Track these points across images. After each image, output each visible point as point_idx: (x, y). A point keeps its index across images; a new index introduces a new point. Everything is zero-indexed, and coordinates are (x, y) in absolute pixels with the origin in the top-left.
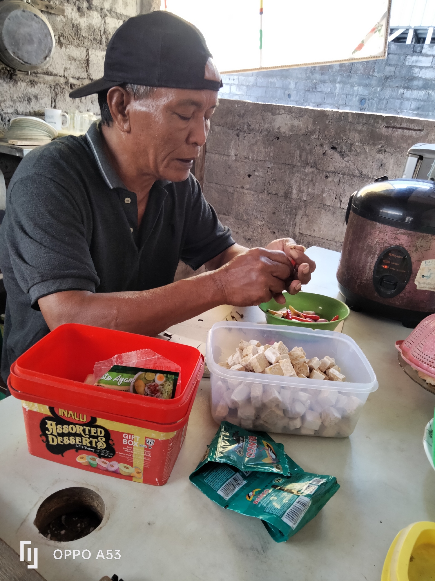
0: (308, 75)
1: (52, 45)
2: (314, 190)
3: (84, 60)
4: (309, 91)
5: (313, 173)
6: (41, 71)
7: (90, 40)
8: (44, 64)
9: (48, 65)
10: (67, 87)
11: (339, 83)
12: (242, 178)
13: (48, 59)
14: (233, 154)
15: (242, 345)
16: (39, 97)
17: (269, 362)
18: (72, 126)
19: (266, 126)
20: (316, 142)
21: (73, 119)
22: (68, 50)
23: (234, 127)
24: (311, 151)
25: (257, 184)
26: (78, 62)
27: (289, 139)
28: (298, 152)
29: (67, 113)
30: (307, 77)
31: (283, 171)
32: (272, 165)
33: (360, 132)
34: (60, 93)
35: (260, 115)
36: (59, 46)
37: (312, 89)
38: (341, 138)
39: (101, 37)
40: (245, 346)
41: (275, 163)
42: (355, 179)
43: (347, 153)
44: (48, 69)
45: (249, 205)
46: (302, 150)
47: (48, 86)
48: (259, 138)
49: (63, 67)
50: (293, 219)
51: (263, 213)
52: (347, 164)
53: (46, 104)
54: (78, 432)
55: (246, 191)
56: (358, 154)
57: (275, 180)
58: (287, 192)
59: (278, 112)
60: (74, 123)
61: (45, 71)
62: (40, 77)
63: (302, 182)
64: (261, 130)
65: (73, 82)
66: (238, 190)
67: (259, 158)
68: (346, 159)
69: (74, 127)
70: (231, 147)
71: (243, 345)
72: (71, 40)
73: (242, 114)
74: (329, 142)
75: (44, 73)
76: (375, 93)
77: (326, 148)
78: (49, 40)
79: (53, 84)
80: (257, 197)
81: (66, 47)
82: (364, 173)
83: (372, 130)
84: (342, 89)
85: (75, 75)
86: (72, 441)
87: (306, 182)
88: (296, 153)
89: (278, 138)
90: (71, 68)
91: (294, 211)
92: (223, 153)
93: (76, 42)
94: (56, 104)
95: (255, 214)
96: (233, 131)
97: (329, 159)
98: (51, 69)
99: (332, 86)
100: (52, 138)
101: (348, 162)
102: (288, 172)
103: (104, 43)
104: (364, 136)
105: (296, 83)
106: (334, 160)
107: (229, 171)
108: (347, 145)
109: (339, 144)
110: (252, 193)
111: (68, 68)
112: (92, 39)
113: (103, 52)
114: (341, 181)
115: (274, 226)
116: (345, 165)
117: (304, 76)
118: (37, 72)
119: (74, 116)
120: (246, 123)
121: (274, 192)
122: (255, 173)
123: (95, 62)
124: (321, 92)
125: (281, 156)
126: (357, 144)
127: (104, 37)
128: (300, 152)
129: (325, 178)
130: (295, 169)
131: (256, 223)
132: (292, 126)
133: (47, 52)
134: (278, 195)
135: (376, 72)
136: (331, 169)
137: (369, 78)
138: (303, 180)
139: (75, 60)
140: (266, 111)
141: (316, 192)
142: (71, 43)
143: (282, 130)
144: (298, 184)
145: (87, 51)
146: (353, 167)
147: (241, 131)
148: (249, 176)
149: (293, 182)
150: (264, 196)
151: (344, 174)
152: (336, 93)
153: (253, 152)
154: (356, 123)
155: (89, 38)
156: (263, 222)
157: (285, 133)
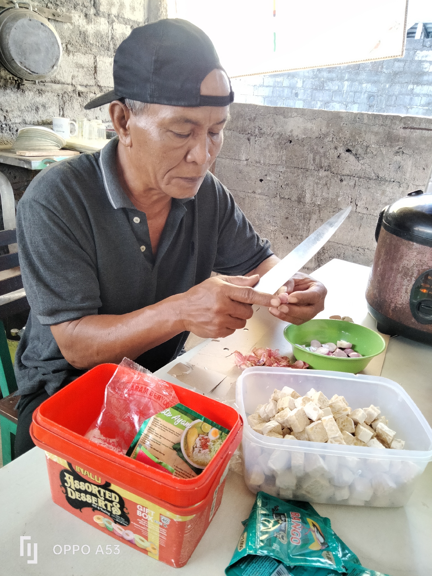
0: (315, 73)
1: (59, 53)
2: (328, 194)
3: (92, 67)
4: (316, 89)
5: (327, 176)
6: (49, 80)
7: (97, 47)
8: (52, 73)
9: (55, 74)
10: (75, 95)
11: (347, 80)
12: (253, 183)
13: (55, 68)
14: (244, 159)
15: (276, 396)
16: (47, 106)
17: (309, 419)
18: (80, 135)
19: (278, 130)
20: (330, 145)
21: (81, 127)
22: (75, 58)
23: (245, 131)
24: (325, 153)
25: (269, 189)
26: (85, 69)
27: (301, 142)
28: (311, 155)
29: (75, 121)
30: (314, 75)
31: (296, 175)
32: (285, 169)
33: (376, 134)
34: (68, 101)
35: (272, 118)
36: (67, 54)
37: (320, 87)
38: (355, 140)
39: (109, 44)
40: (279, 397)
41: (287, 167)
42: (371, 182)
43: (363, 155)
44: (55, 77)
45: (261, 210)
46: (316, 153)
47: (56, 95)
48: (270, 142)
49: (71, 75)
50: (307, 224)
51: (275, 218)
52: (363, 166)
53: (54, 113)
54: (94, 492)
55: (258, 196)
56: (374, 156)
57: (287, 185)
58: (300, 196)
59: (290, 114)
60: (82, 131)
61: (53, 80)
62: (48, 86)
63: (315, 185)
64: (272, 133)
65: (81, 90)
66: (249, 195)
67: (271, 163)
68: (361, 162)
69: (82, 136)
70: (242, 152)
71: (278, 395)
72: (78, 47)
73: (253, 118)
74: (343, 145)
75: (52, 82)
76: (384, 89)
77: (341, 150)
78: (56, 49)
79: (60, 92)
80: (269, 202)
81: (73, 55)
82: (380, 175)
83: (389, 132)
84: (351, 86)
85: (83, 82)
86: (88, 499)
87: (320, 186)
88: (309, 156)
89: (291, 142)
90: (79, 75)
91: (308, 215)
92: (234, 158)
93: (83, 49)
94: (64, 112)
95: (267, 219)
96: (244, 135)
97: (344, 162)
98: (58, 78)
99: (339, 84)
100: (61, 147)
101: (364, 165)
102: (301, 177)
103: (112, 49)
104: (381, 138)
105: (303, 82)
106: (349, 163)
107: (240, 176)
108: (363, 147)
109: (354, 147)
110: (265, 197)
111: (76, 75)
112: (100, 46)
113: (110, 58)
114: (356, 184)
115: (287, 231)
116: (360, 168)
117: (311, 74)
118: (44, 81)
119: (83, 124)
120: (257, 127)
121: (287, 197)
122: (266, 178)
123: (103, 69)
124: (329, 90)
125: (294, 160)
126: (373, 146)
127: (111, 43)
128: (313, 155)
129: (339, 182)
130: (308, 173)
131: (269, 228)
132: (305, 129)
133: (54, 61)
134: (291, 199)
135: (385, 68)
136: (346, 172)
137: (378, 74)
138: (317, 184)
139: (83, 67)
140: (278, 114)
141: (330, 196)
142: (79, 51)
143: (295, 133)
144: (312, 188)
145: (94, 58)
146: (369, 170)
147: (252, 135)
148: (261, 180)
149: (306, 187)
150: (277, 201)
151: (360, 177)
152: (344, 91)
153: (265, 157)
154: (372, 125)
155: (96, 45)
156: (276, 227)
157: (297, 136)
